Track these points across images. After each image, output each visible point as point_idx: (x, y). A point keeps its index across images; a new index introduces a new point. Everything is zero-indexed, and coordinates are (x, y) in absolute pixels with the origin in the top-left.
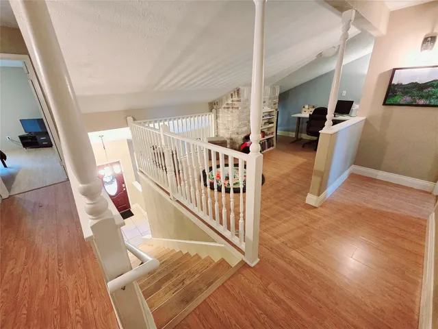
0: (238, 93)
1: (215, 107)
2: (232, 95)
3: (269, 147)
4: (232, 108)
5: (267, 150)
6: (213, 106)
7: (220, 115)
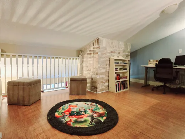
0: (98, 42)
1: (81, 54)
2: (93, 44)
3: (124, 88)
4: (93, 53)
5: (122, 91)
6: (80, 53)
7: (85, 59)
